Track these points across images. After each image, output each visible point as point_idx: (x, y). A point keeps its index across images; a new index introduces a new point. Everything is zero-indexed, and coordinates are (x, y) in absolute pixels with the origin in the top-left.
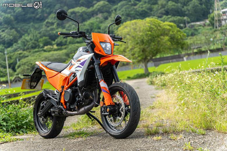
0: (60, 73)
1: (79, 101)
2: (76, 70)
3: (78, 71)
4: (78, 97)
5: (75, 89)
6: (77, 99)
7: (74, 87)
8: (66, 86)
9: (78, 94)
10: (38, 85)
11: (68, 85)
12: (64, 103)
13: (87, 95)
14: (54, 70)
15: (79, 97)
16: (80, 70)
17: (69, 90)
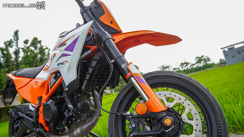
0: (34, 78)
1: (70, 118)
2: (58, 65)
3: (62, 64)
4: (67, 111)
5: (60, 98)
6: (66, 114)
7: (58, 96)
8: (44, 97)
9: (67, 106)
10: (15, 100)
11: (49, 94)
12: (45, 123)
13: (86, 106)
14: (25, 76)
15: (69, 111)
16: (67, 62)
17: (51, 101)
